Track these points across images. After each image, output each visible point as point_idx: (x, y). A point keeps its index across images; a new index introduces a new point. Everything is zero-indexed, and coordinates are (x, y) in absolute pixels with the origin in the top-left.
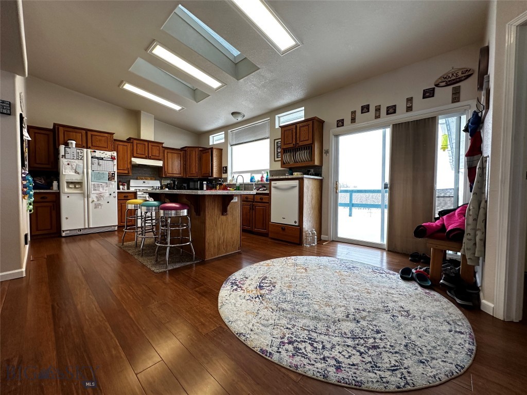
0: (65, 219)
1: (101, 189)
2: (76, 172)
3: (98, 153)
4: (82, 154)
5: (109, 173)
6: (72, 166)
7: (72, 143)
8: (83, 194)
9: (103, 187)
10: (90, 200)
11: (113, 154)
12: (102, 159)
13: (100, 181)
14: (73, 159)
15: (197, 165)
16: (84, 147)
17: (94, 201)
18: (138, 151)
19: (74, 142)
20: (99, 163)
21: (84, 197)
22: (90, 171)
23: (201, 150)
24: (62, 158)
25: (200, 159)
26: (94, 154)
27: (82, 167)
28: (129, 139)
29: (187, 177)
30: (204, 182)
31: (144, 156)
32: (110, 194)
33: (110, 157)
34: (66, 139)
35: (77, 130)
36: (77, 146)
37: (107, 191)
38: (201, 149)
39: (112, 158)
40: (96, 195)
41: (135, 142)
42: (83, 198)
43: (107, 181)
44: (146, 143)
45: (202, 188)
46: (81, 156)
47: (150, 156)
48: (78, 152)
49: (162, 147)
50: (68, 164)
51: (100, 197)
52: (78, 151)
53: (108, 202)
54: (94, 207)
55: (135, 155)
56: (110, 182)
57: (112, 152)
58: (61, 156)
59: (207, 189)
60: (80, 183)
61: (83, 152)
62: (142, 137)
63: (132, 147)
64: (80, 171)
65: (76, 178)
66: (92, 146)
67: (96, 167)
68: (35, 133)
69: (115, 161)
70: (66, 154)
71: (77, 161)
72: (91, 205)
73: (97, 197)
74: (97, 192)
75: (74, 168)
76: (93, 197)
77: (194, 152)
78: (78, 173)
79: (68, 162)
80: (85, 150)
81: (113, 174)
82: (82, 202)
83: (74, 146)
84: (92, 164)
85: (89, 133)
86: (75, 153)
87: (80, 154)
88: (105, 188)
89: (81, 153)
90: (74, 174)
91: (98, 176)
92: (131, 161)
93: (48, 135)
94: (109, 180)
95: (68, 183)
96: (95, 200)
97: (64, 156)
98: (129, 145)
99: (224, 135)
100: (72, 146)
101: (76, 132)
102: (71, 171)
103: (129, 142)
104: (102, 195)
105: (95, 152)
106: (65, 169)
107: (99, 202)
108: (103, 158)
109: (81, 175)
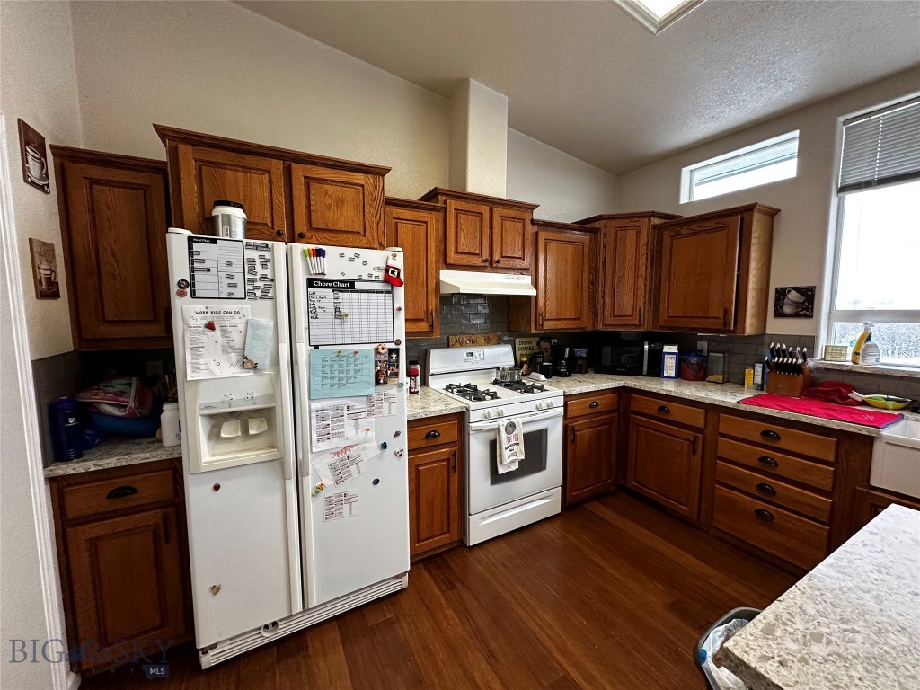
0: (209, 595)
1: (348, 429)
2: (246, 363)
3: (337, 262)
4: (268, 272)
5: (377, 352)
6: (224, 332)
7: (228, 219)
8: (280, 462)
9: (355, 417)
10: (309, 484)
11: (391, 263)
12: (349, 286)
13: (344, 392)
14: (231, 297)
15: (641, 282)
16: (278, 236)
17: (321, 487)
18: (462, 241)
19: (238, 215)
20: (337, 310)
21: (284, 477)
22: (303, 349)
23: (655, 227)
24: (181, 294)
25: (656, 260)
26: (317, 266)
27: (270, 334)
28: (433, 195)
29: (600, 327)
30: (667, 349)
31: (477, 261)
32: (384, 446)
33: (381, 275)
34: (209, 200)
35: (251, 160)
36: (251, 229)
37: (371, 434)
38: (655, 221)
39: (387, 280)
40: (329, 459)
41: (452, 205)
42: (278, 484)
43: (372, 390)
44: (485, 209)
45: (656, 370)
46: (263, 277)
47: (496, 257)
48: (252, 261)
49: (533, 222)
50: (210, 326)
51: (343, 465)
52: (251, 254)
53: (376, 482)
54: (323, 513)
55: (452, 258)
56: (382, 389)
57: (388, 253)
58: (174, 288)
59: (681, 374)
60: (266, 414)
61: (271, 260)
62: (474, 187)
63: (441, 226)
64: (261, 354)
65: (247, 390)
66: (311, 228)
67: (325, 327)
68: (93, 182)
69: (400, 292)
70: (198, 276)
71: (246, 306)
72: (313, 508)
73: (333, 467)
74: (336, 443)
75: (238, 344)
76: (319, 470)
77: (632, 234)
78: (255, 367)
79: (210, 317)
80: (280, 247)
81: (391, 351)
82: (278, 498)
83: (239, 232)
84: (312, 313)
85: (299, 171)
86: (237, 268)
87: (259, 270)
88: (363, 422)
89: (264, 265)
90: (236, 372)
91: (335, 369)
92: (438, 283)
93: (144, 189)
94: (377, 382)
95: (217, 420)
96: (328, 481)
97: (188, 286)
98: (432, 218)
99: (795, 144)
100: (230, 233)
101: (247, 169)
102: (222, 358)
103: (432, 209)
104: (353, 452)
105: (320, 253)
106: (196, 355)
107: (342, 489)
108: (352, 283)
109: (268, 372)
